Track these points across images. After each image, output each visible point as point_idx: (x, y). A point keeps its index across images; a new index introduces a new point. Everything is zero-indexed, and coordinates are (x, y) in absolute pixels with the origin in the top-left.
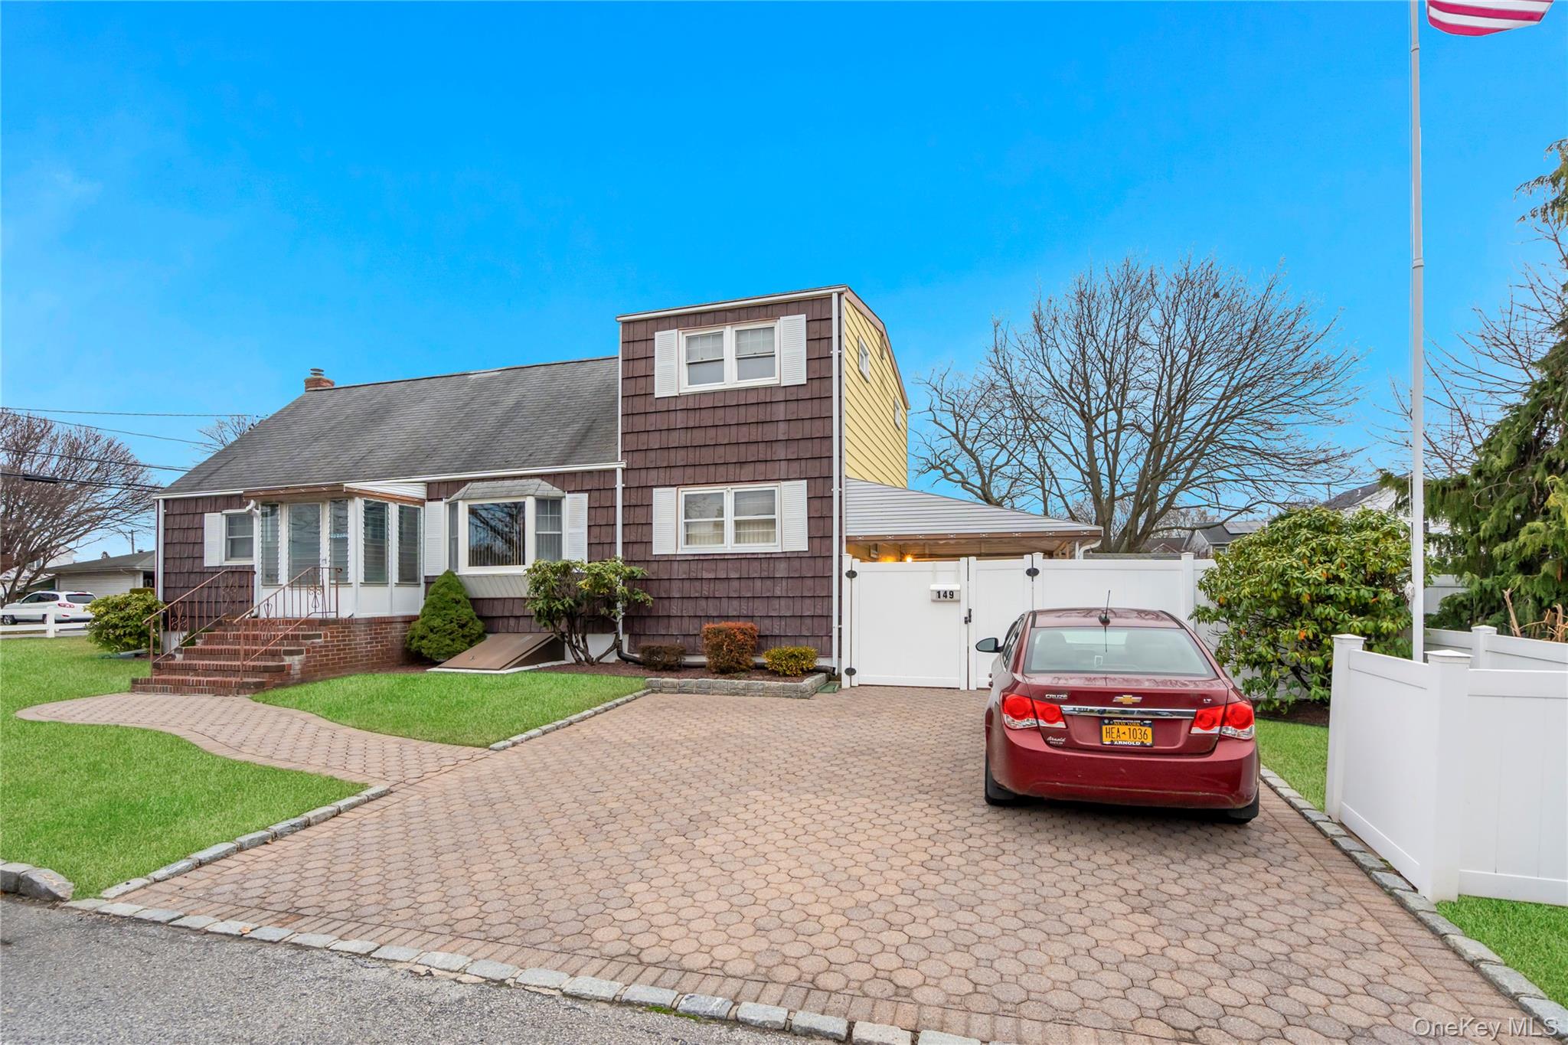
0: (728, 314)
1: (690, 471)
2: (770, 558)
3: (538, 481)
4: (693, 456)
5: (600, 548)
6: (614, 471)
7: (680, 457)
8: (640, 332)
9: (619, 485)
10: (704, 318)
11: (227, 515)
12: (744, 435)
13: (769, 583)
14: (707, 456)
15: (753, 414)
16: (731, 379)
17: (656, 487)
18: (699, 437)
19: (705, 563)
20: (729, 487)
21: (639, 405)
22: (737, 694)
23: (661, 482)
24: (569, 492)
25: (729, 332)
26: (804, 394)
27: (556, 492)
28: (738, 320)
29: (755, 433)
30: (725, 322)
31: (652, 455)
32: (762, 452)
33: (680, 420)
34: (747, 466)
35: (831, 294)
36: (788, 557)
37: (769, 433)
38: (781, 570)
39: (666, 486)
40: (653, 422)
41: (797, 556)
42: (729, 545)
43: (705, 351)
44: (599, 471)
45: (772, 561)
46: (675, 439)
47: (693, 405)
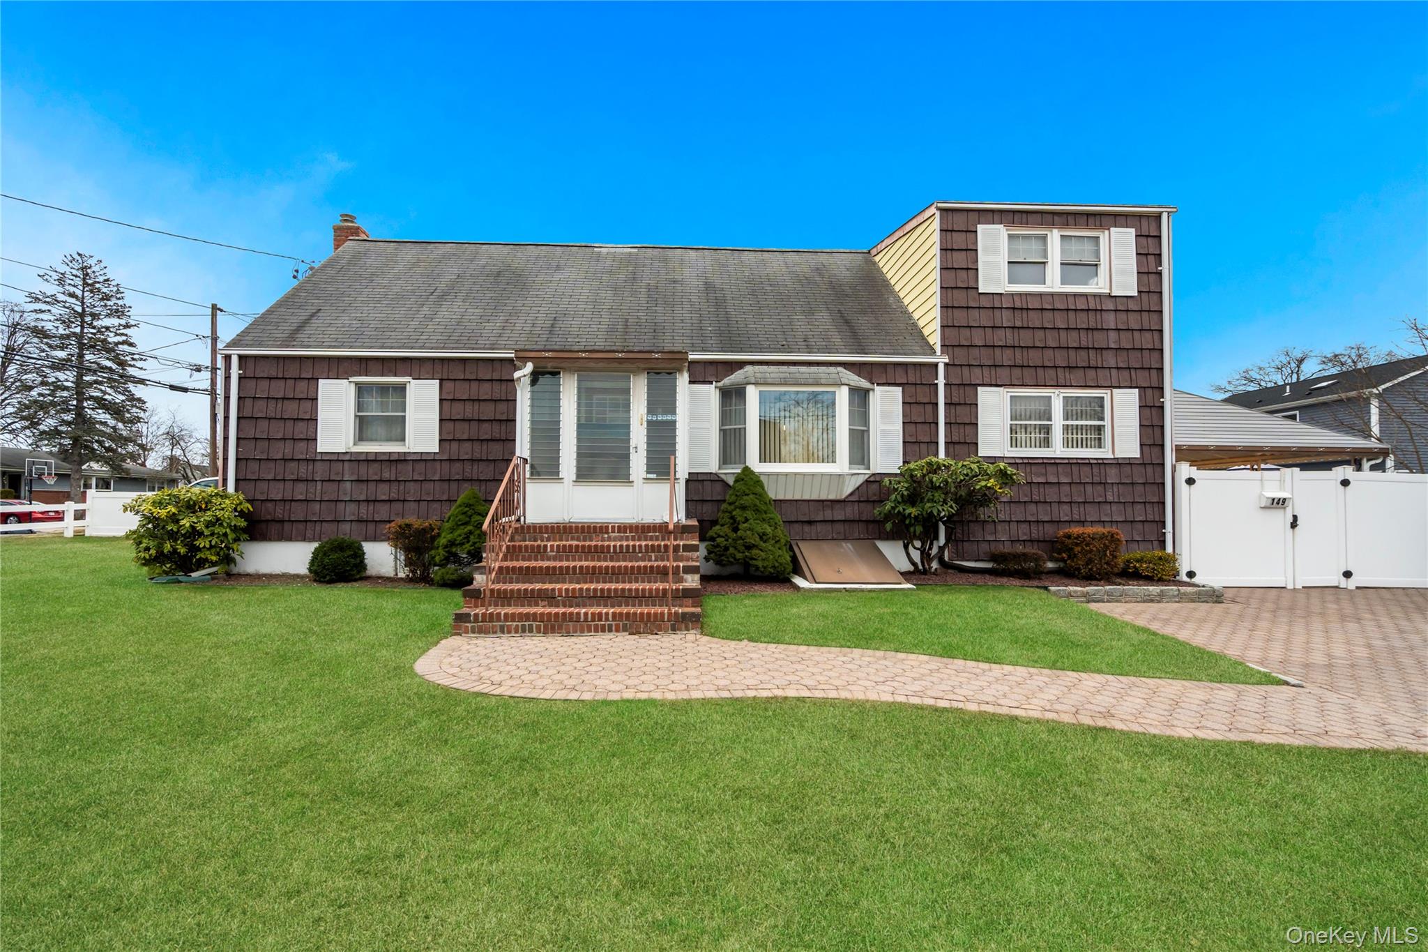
0: (1056, 218)
1: (1017, 372)
2: (1101, 464)
3: (840, 369)
4: (1020, 357)
5: (916, 447)
6: (936, 365)
7: (1006, 357)
8: (959, 222)
9: (941, 381)
10: (1030, 218)
11: (356, 384)
12: (1073, 339)
13: (1100, 488)
14: (1035, 357)
15: (1082, 320)
16: (1054, 282)
17: (979, 385)
18: (1026, 338)
19: (1033, 468)
20: (1057, 391)
21: (960, 298)
22: (1152, 601)
23: (987, 381)
24: (878, 384)
25: (1054, 236)
26: (1132, 306)
27: (864, 384)
28: (1066, 225)
29: (1085, 340)
30: (1053, 224)
31: (975, 351)
32: (1094, 358)
33: (1005, 318)
34: (1077, 370)
35: (1161, 213)
36: (1119, 464)
37: (1100, 340)
38: (1112, 476)
39: (991, 385)
40: (975, 317)
41: (1129, 462)
42: (1058, 449)
43: (1029, 251)
44: (915, 365)
45: (1102, 467)
46: (999, 338)
47: (1019, 305)
